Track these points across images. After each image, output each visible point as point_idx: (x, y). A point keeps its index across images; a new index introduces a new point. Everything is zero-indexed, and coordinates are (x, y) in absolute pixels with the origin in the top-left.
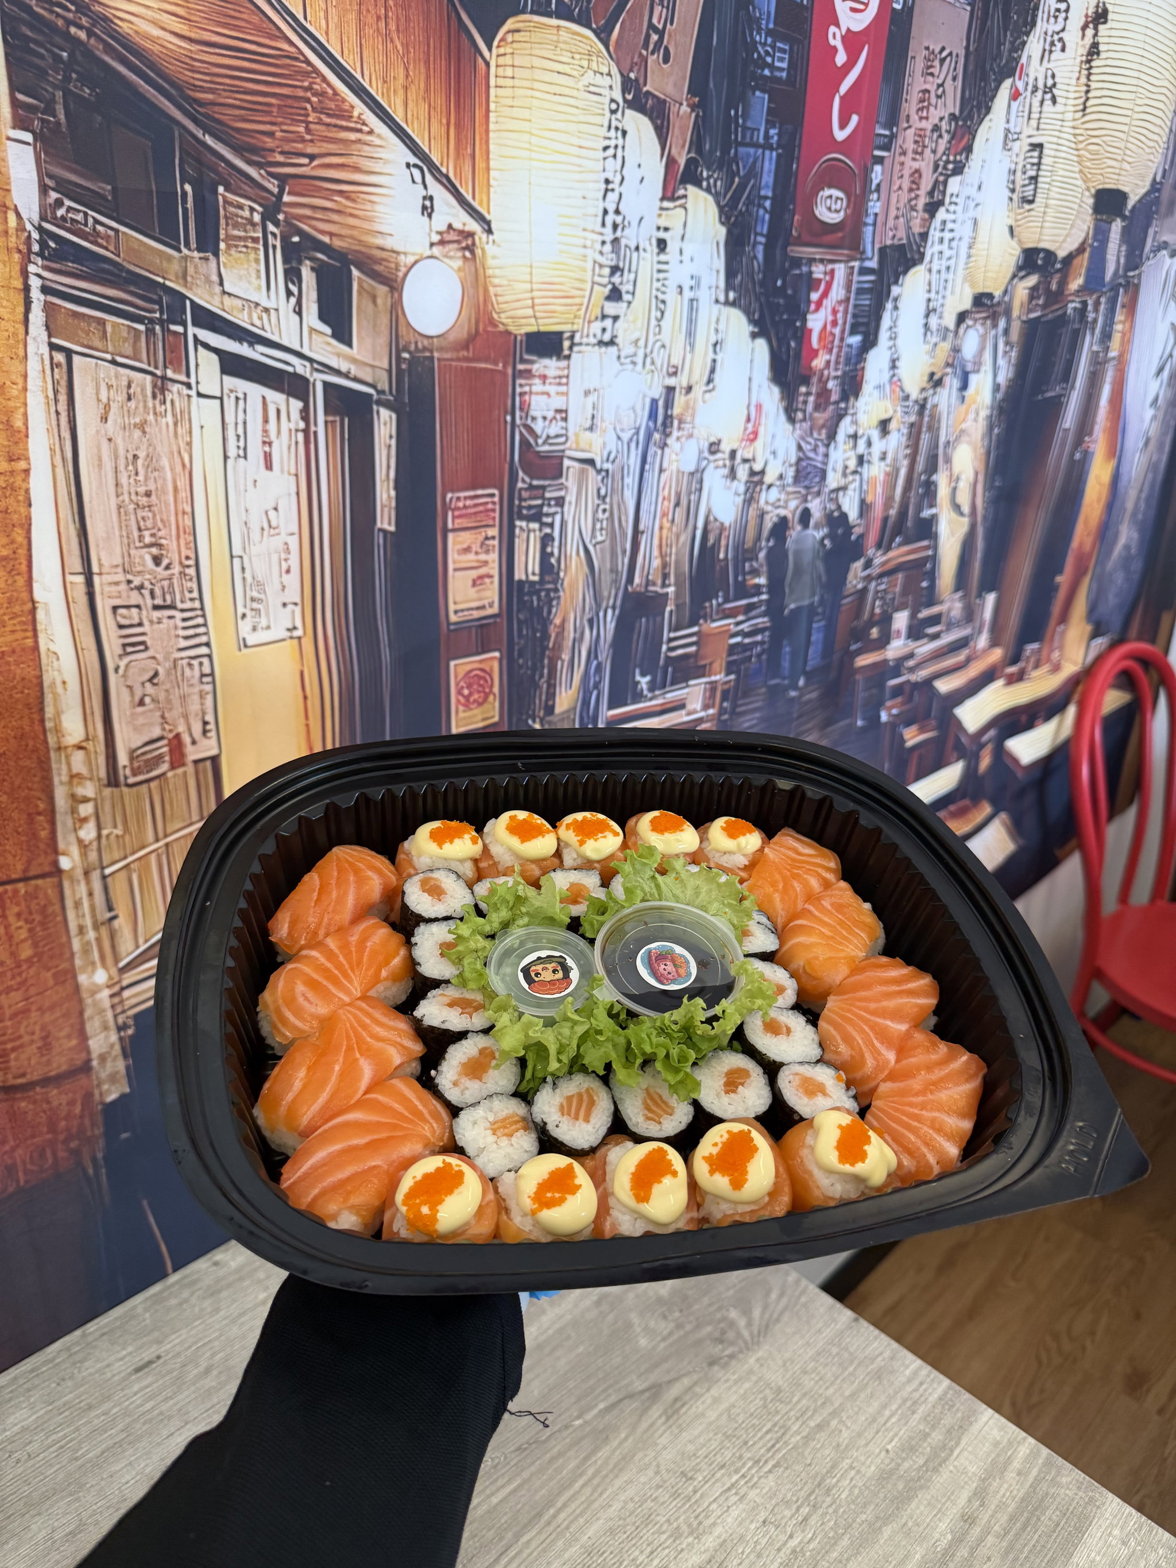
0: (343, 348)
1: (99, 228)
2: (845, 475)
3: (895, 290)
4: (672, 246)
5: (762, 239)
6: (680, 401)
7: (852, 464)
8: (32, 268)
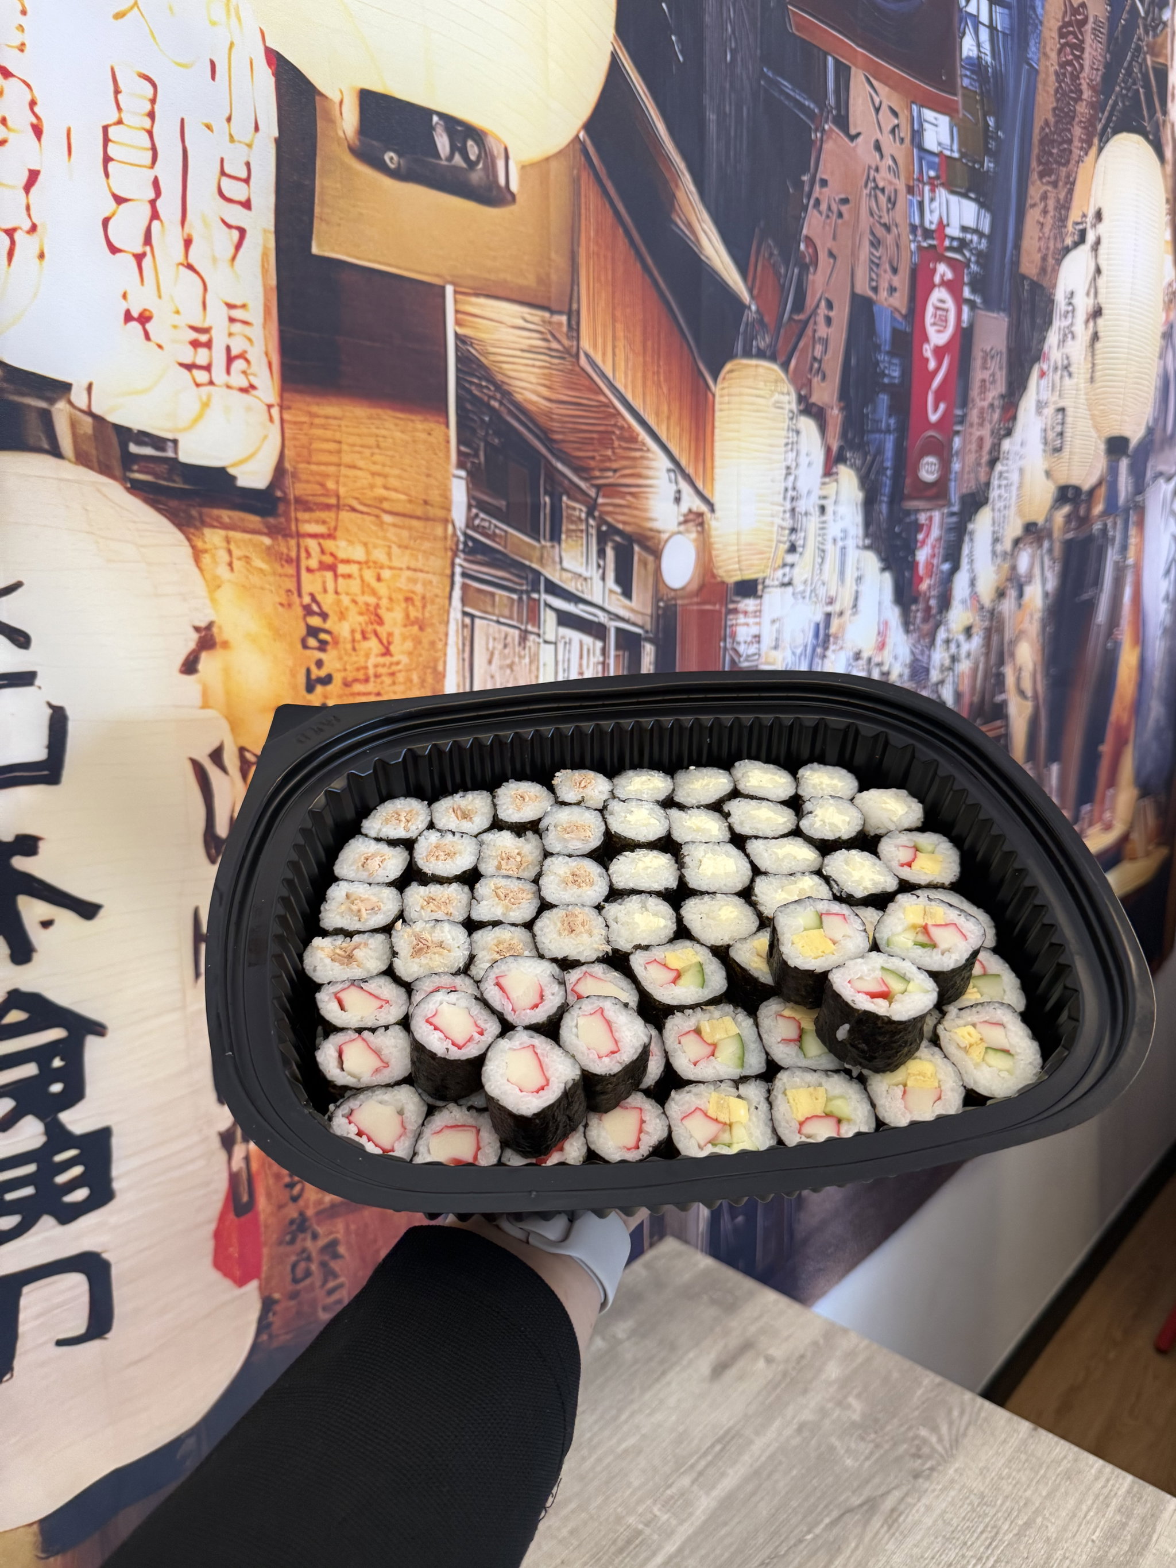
0: (627, 602)
1: (497, 531)
2: (942, 671)
3: (970, 527)
4: (830, 510)
5: (885, 499)
6: (835, 623)
7: (947, 662)
8: (458, 561)
